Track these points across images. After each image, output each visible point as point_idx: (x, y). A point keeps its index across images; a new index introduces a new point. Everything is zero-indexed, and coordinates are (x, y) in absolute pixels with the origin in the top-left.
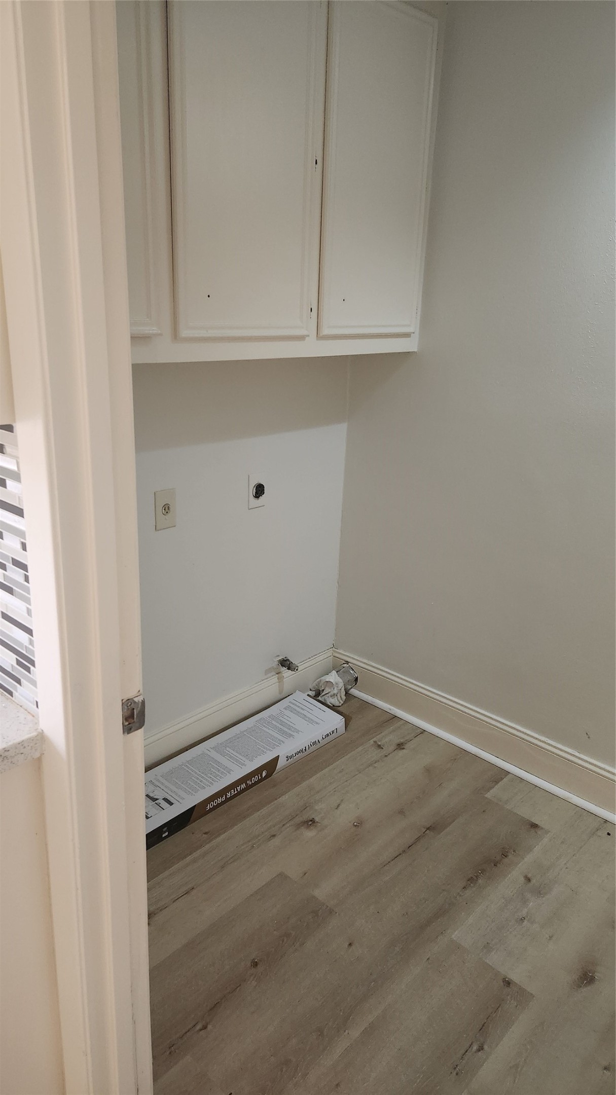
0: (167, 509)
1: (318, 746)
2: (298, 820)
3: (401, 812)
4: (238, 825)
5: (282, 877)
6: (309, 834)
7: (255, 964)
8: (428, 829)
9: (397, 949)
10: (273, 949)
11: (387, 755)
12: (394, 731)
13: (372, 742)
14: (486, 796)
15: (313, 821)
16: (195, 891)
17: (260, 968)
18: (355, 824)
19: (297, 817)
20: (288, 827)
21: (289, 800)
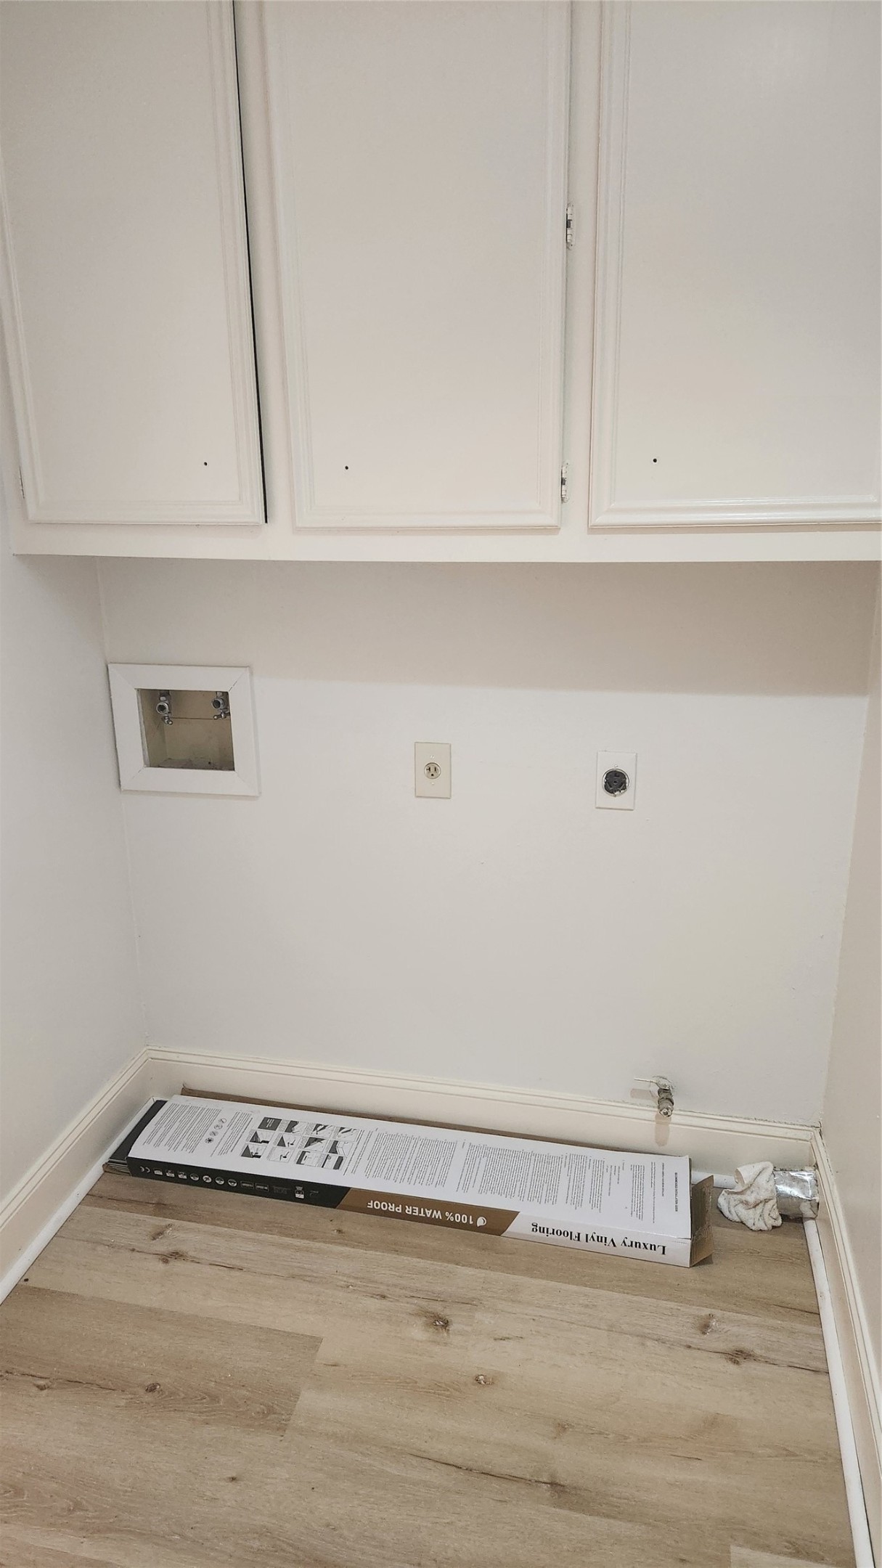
0: (432, 769)
1: (609, 1249)
2: (437, 1308)
3: (562, 1427)
4: (378, 1253)
5: (314, 1343)
6: (418, 1332)
7: (152, 1389)
8: (553, 1484)
9: (256, 1544)
10: (183, 1395)
11: (693, 1346)
12: (774, 1329)
13: (706, 1312)
14: (734, 1549)
15: (446, 1324)
16: (238, 1273)
17: (148, 1397)
18: (481, 1377)
19: (441, 1303)
20: (415, 1304)
21: (466, 1278)
